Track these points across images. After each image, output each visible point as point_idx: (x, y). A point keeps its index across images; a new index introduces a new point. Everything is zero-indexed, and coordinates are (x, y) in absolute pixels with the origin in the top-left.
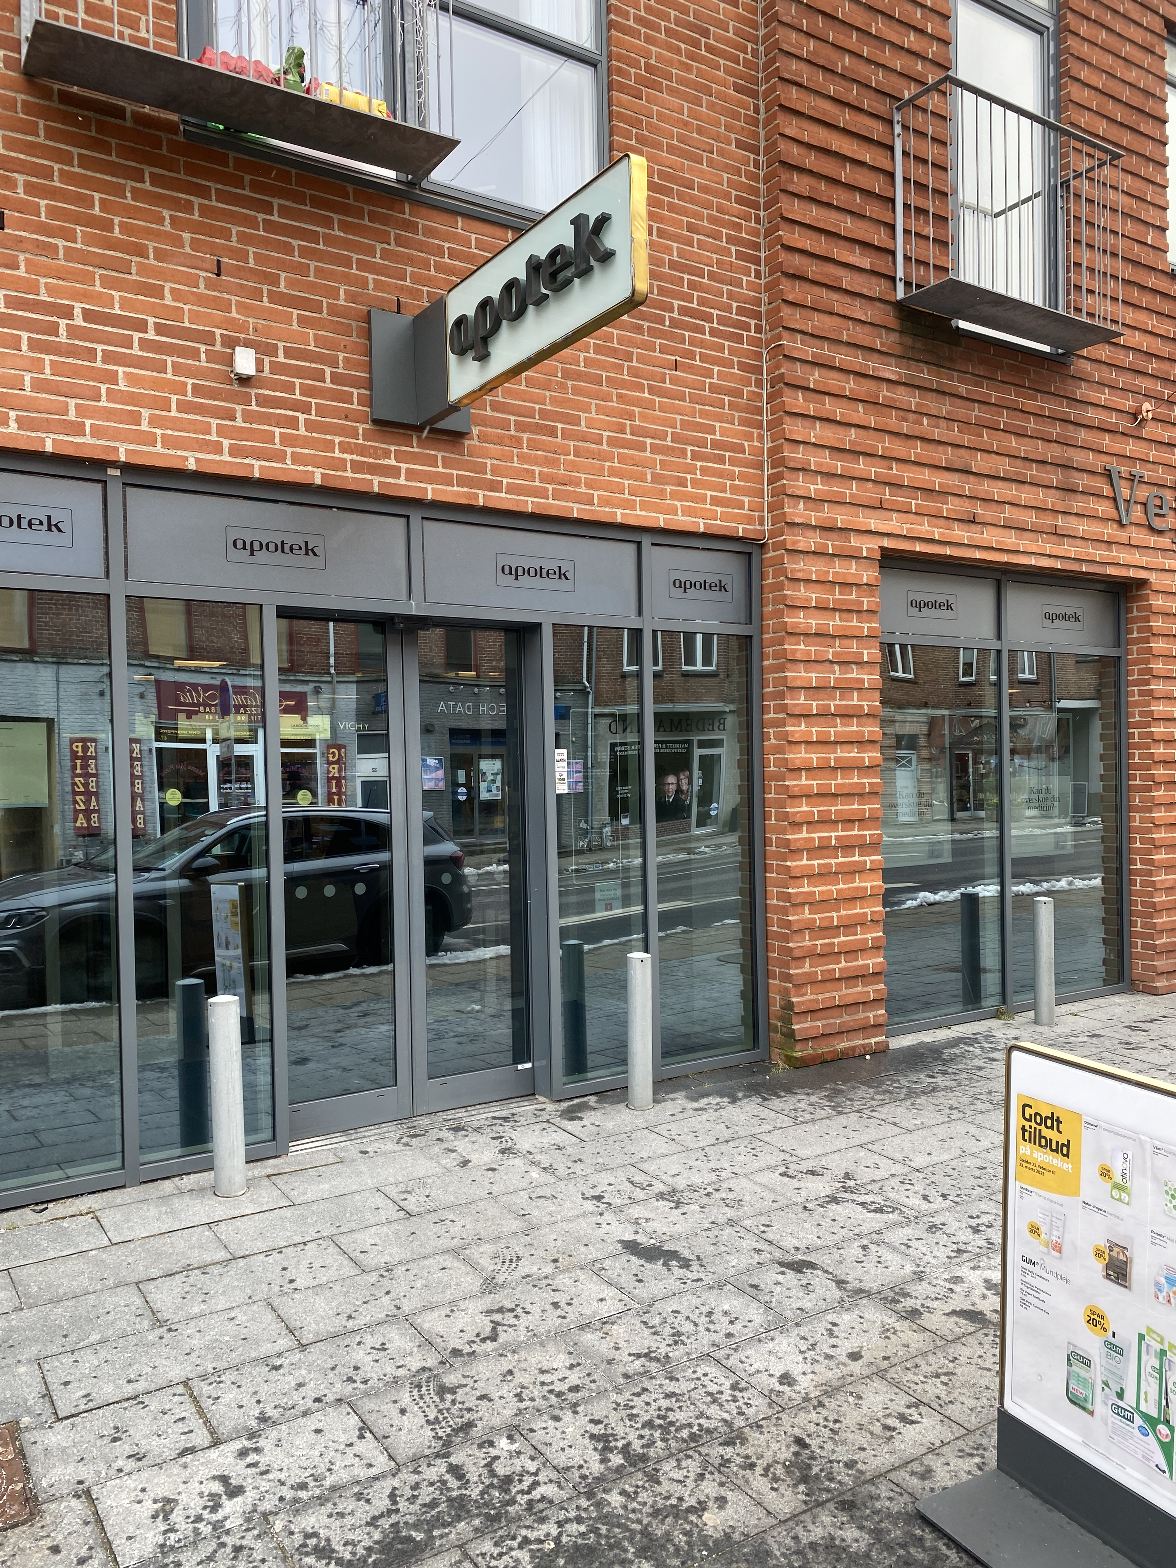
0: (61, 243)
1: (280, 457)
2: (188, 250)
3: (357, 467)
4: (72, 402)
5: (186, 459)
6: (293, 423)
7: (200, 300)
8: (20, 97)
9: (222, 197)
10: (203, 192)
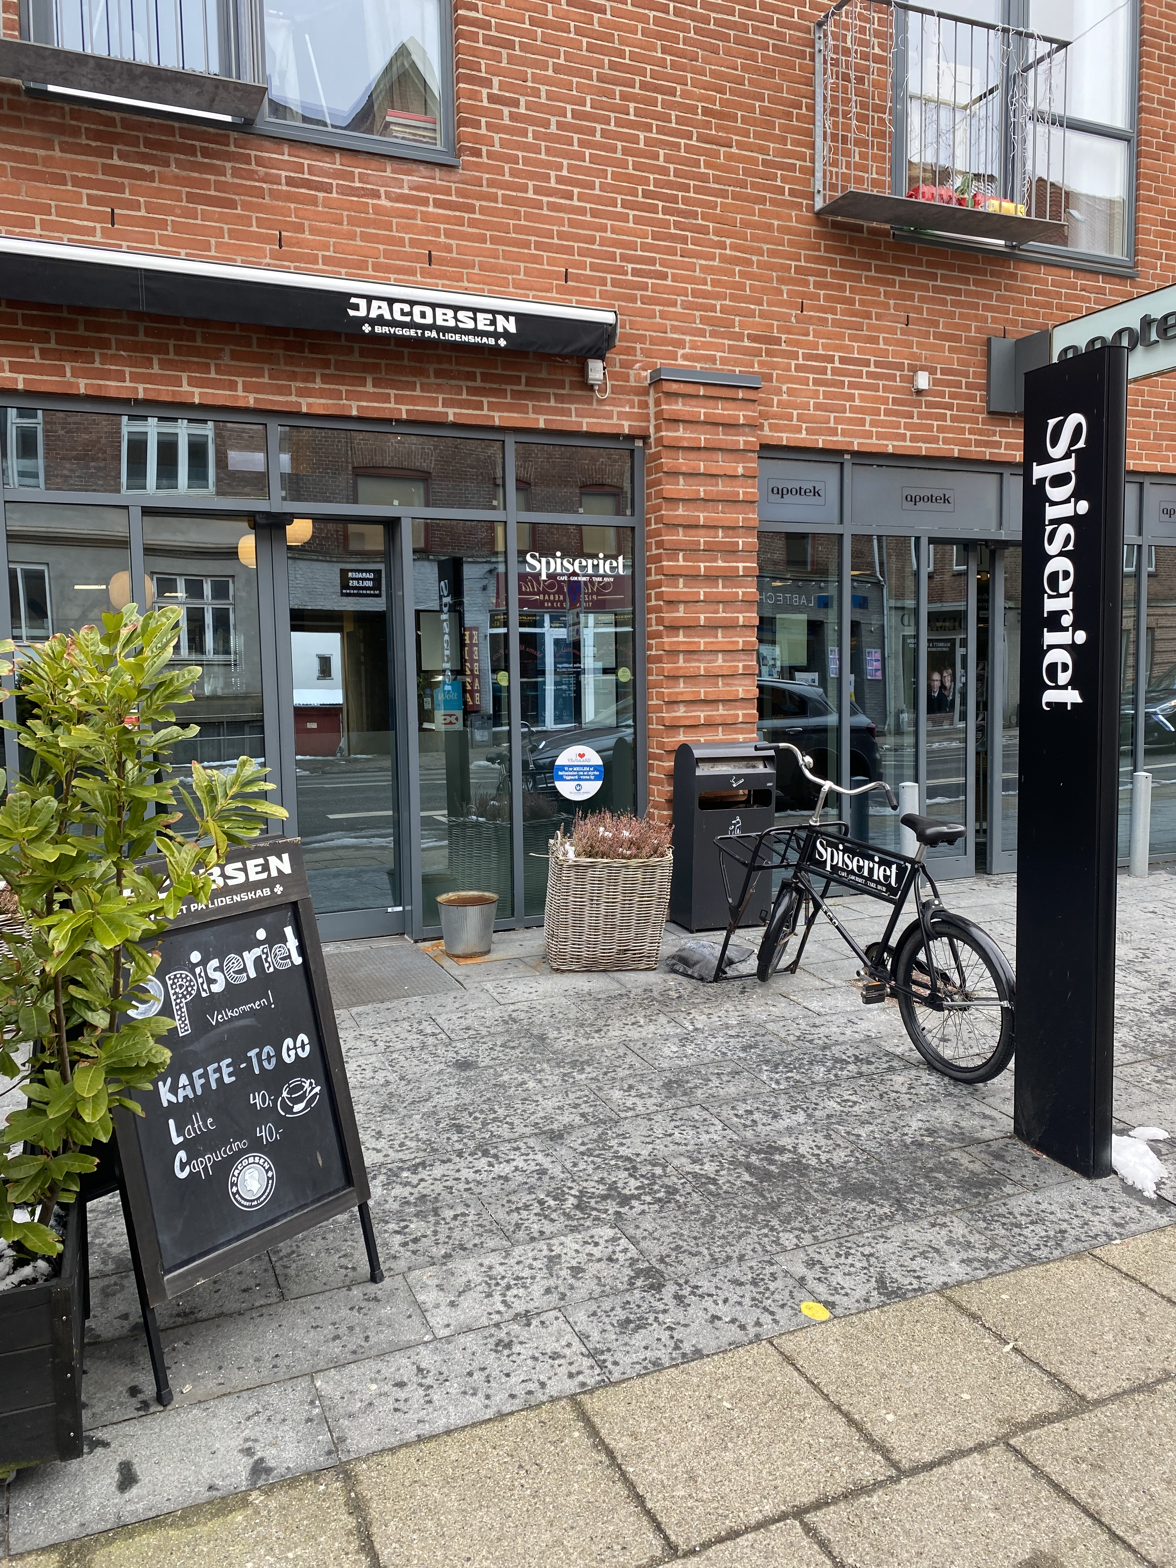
0: (830, 316)
1: (935, 440)
2: (892, 311)
3: (978, 443)
4: (832, 415)
5: (887, 446)
6: (943, 417)
7: (898, 343)
8: (813, 228)
9: (912, 274)
10: (900, 272)
